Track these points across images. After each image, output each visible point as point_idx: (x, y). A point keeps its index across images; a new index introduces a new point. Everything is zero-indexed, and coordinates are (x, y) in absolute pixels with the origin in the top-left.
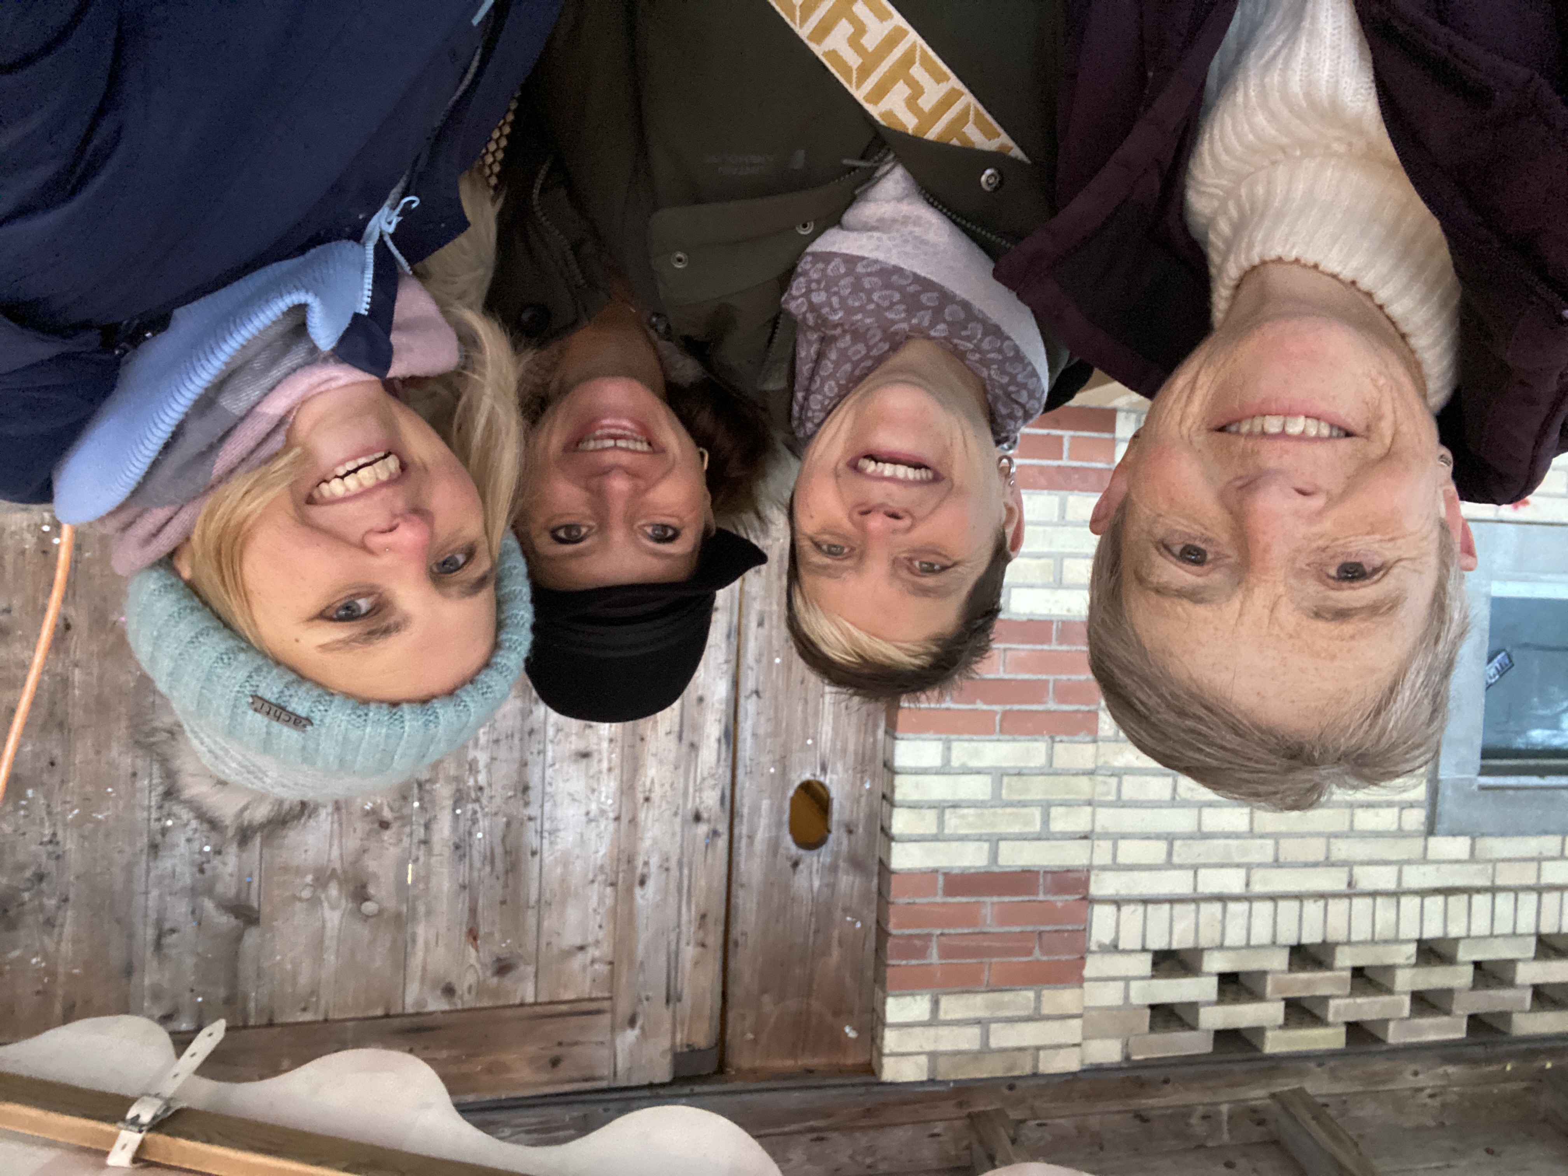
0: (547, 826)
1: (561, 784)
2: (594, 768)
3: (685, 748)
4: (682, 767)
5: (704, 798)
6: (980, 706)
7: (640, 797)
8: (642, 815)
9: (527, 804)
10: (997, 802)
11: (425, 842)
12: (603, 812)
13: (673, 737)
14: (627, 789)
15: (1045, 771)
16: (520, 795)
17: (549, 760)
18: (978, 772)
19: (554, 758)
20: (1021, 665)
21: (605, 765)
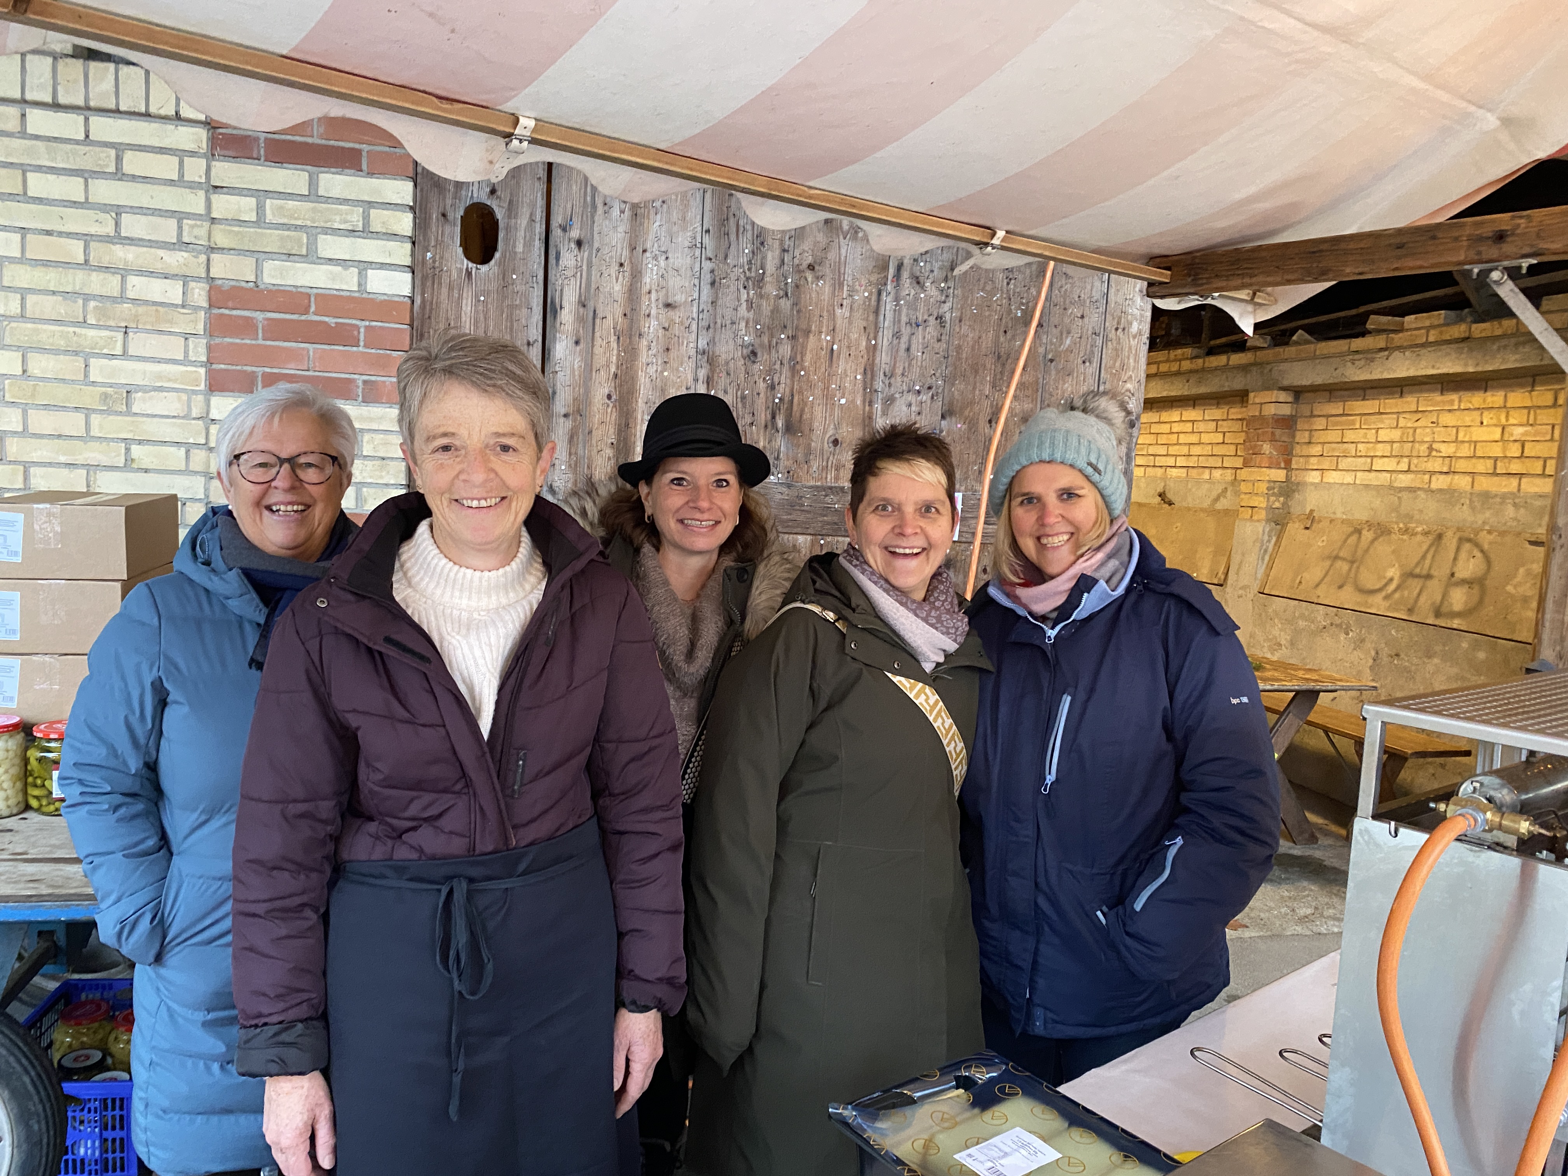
0: (698, 252)
1: (687, 284)
2: (662, 294)
3: (591, 305)
4: (592, 290)
5: (574, 259)
6: (331, 321)
7: (627, 267)
8: (626, 253)
9: (712, 271)
10: (313, 232)
11: (784, 251)
12: (655, 258)
13: (600, 314)
14: (636, 275)
15: (263, 256)
16: (717, 279)
17: (695, 304)
18: (330, 261)
19: (692, 306)
20: (293, 355)
21: (654, 296)
